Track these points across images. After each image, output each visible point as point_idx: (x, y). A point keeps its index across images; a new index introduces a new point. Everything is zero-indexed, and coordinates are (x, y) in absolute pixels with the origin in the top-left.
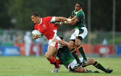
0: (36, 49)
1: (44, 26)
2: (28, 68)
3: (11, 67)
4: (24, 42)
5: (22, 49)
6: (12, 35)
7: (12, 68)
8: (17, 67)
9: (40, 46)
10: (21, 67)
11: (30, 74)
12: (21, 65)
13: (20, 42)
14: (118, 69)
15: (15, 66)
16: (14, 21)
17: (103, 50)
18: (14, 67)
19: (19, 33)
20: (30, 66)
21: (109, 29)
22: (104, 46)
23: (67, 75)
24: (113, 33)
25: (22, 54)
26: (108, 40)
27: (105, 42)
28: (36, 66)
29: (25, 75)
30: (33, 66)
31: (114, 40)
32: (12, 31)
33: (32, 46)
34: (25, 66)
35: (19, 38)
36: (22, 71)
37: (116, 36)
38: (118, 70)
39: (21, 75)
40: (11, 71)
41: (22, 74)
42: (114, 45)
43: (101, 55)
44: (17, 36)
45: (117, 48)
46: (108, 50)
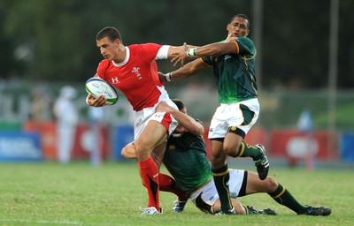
0: (90, 141)
1: (136, 70)
2: (65, 199)
3: (12, 196)
4: (54, 119)
5: (47, 140)
6: (16, 96)
7: (16, 200)
8: (32, 195)
9: (105, 132)
10: (44, 197)
11: (71, 220)
12: (44, 192)
13: (43, 118)
14: (343, 206)
15: (24, 194)
16: (23, 53)
17: (298, 147)
18: (22, 196)
19: (40, 89)
20: (72, 194)
21: (318, 82)
22: (302, 134)
23: (186, 223)
24: (331, 93)
25: (47, 155)
26: (314, 115)
27: (304, 122)
28: (90, 195)
29: (56, 221)
30: (80, 195)
31: (332, 116)
32: (16, 84)
33: (79, 132)
34: (56, 193)
35: (39, 106)
36: (46, 208)
37: (341, 103)
38: (344, 209)
39: (45, 222)
40: (12, 208)
41: (47, 219)
42: (332, 131)
43: (293, 163)
44: (32, 99)
45: (341, 141)
46: (314, 147)
